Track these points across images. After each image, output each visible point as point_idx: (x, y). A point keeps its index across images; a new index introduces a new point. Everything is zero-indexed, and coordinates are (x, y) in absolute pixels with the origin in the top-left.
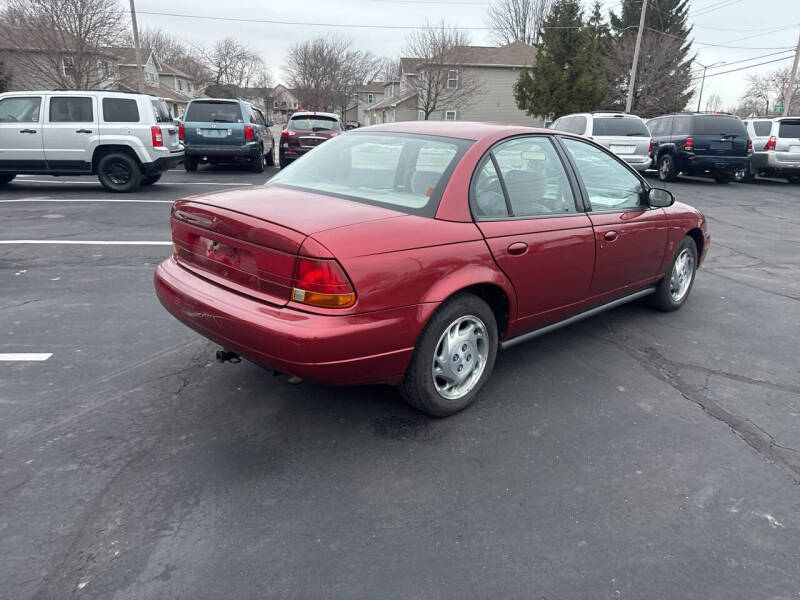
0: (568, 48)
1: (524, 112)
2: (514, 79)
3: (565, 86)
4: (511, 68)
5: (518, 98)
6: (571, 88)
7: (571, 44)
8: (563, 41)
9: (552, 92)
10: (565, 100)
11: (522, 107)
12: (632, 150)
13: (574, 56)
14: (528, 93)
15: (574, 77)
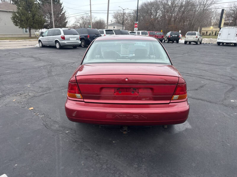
0: (29, 6)
1: (18, 27)
2: (11, 15)
3: (32, 19)
4: (7, 11)
5: (14, 22)
6: (33, 19)
7: (30, 5)
8: (27, 4)
9: (27, 20)
10: (32, 23)
11: (17, 25)
12: (76, 39)
13: (32, 9)
14: (17, 21)
15: (34, 16)
